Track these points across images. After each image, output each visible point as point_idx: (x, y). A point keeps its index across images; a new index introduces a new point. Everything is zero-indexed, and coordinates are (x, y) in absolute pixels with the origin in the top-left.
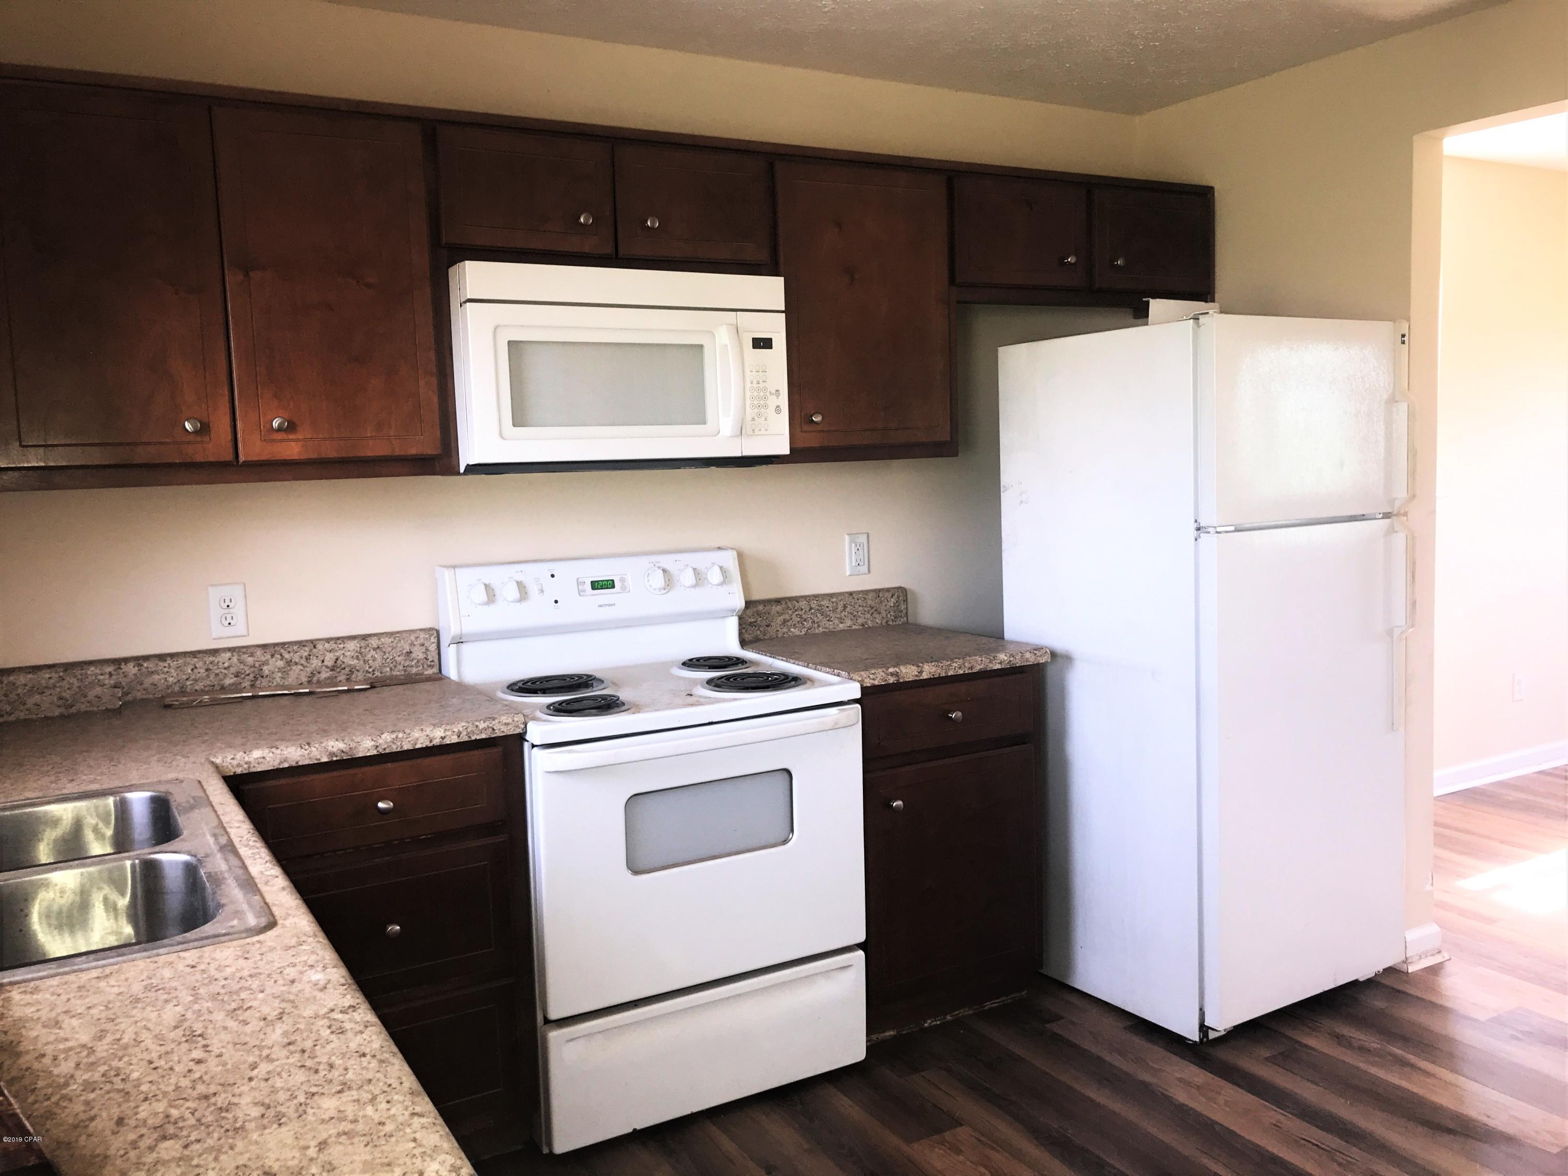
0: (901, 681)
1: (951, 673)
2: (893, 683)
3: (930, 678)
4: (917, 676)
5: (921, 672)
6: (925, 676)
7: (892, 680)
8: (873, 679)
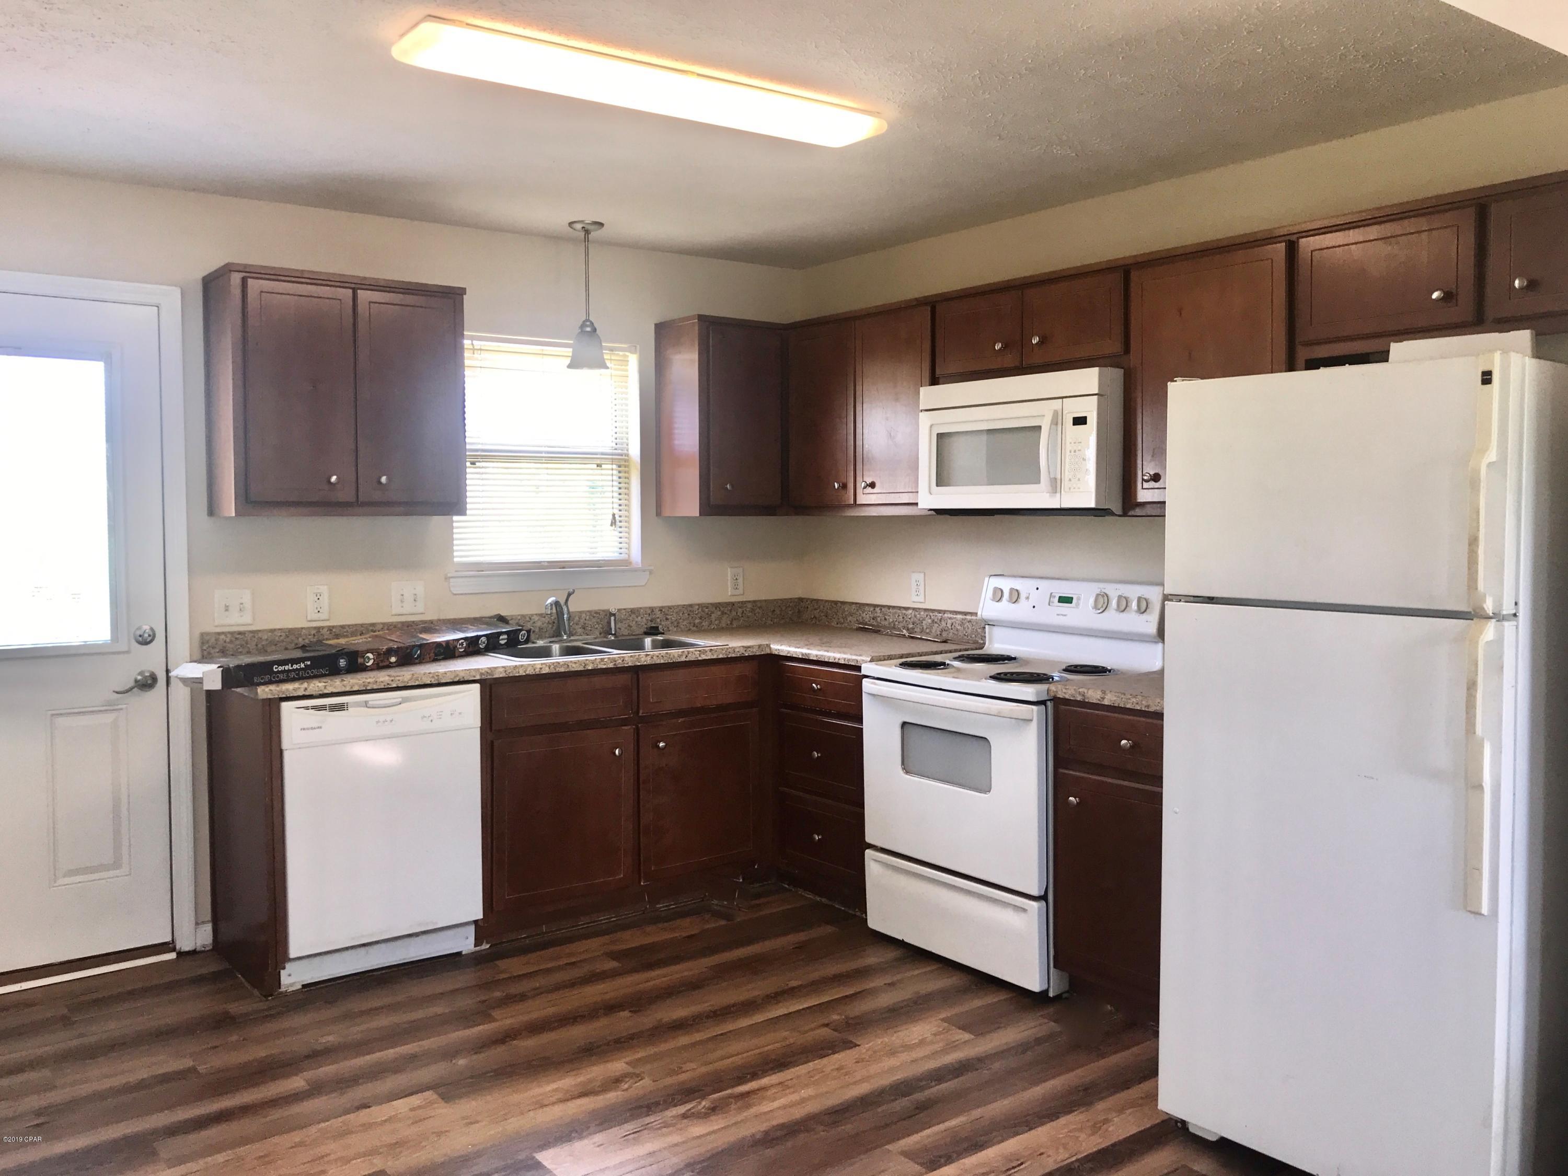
0: (1087, 701)
1: (1128, 706)
2: (1080, 701)
3: (1110, 705)
4: (1099, 700)
5: (1103, 698)
6: (1106, 702)
7: (1079, 698)
8: (1065, 693)
